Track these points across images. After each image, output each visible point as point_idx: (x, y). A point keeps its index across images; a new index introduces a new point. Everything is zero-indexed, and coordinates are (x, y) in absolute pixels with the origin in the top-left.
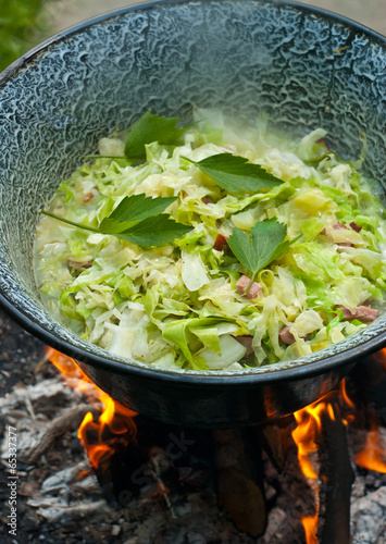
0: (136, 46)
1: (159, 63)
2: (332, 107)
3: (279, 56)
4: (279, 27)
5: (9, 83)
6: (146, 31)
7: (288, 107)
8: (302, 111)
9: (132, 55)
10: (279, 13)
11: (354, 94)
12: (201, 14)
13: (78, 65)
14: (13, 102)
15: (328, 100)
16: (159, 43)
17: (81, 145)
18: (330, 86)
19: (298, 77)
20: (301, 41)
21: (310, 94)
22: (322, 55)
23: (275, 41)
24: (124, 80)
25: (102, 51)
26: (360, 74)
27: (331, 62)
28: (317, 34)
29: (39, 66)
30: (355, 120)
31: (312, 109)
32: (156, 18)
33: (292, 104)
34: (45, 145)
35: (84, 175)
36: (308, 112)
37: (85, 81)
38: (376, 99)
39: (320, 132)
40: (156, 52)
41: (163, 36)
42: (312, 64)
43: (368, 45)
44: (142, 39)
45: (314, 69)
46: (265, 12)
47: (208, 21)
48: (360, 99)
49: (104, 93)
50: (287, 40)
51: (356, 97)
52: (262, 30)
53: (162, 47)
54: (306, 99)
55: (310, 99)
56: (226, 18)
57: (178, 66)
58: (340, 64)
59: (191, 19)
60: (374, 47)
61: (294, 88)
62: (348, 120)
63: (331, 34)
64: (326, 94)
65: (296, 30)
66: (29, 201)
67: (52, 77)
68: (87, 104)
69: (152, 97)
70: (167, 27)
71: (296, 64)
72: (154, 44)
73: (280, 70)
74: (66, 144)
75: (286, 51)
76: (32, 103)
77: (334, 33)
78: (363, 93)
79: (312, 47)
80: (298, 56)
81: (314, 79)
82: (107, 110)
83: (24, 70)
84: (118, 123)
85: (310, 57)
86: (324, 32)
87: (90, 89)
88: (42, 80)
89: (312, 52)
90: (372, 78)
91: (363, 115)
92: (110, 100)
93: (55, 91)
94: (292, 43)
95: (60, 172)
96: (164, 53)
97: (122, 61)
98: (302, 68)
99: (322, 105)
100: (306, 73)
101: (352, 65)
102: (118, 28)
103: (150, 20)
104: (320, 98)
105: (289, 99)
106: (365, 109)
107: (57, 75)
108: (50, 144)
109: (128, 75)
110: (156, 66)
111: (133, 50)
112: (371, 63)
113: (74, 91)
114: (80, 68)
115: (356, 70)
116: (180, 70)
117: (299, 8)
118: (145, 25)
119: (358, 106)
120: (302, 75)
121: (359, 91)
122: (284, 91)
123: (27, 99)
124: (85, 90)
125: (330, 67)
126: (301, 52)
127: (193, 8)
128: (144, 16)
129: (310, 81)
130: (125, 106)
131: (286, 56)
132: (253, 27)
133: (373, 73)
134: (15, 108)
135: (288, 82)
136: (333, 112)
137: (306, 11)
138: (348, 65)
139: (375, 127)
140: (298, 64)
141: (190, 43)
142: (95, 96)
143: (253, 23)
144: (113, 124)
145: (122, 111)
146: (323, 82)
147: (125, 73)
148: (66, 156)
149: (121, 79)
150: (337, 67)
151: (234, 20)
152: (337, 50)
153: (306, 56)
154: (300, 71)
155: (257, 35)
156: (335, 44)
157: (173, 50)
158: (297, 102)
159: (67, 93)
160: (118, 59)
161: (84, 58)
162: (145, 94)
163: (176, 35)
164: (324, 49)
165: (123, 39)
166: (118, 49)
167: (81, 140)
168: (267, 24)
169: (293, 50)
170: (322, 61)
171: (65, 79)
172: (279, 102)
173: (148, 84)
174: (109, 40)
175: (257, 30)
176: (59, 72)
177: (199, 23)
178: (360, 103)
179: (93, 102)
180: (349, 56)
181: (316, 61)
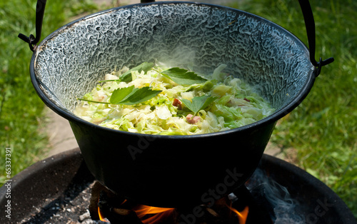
0: (125, 25)
1: (137, 35)
2: (229, 54)
3: (200, 30)
4: (199, 15)
5: (59, 35)
6: (129, 18)
7: (206, 58)
8: (213, 59)
9: (123, 30)
10: (198, 8)
11: (240, 44)
12: (158, 11)
13: (95, 31)
14: (62, 44)
15: (227, 50)
16: (136, 24)
17: (96, 75)
18: (228, 42)
19: (210, 41)
20: (211, 21)
21: (217, 49)
22: (222, 27)
23: (197, 22)
24: (119, 43)
25: (107, 26)
26: (243, 33)
27: (228, 30)
28: (219, 17)
29: (75, 30)
30: (242, 58)
31: (218, 57)
32: (135, 12)
33: (208, 56)
34: (78, 70)
35: (98, 90)
36: (217, 59)
37: (99, 41)
38: (253, 44)
39: (223, 66)
40: (135, 29)
41: (139, 21)
42: (217, 32)
43: (246, 18)
44: (128, 22)
45: (219, 34)
46: (191, 8)
47: (162, 14)
48: (244, 45)
49: (108, 48)
50: (204, 21)
51: (242, 45)
52: (190, 17)
53: (138, 26)
54: (215, 52)
55: (217, 51)
56: (172, 12)
57: (147, 37)
58: (232, 30)
59: (153, 13)
60: (249, 19)
61: (208, 47)
62: (238, 59)
63: (226, 16)
64: (225, 47)
65: (208, 16)
66: (70, 96)
67: (82, 35)
68: (99, 52)
69: (134, 54)
70: (141, 16)
71: (208, 34)
72: (134, 25)
73: (200, 38)
74: (89, 73)
75: (203, 27)
76: (72, 46)
77: (228, 15)
78: (245, 42)
79: (217, 24)
80: (210, 29)
81: (219, 40)
82: (110, 58)
83: (67, 30)
84: (116, 66)
85: (216, 29)
86: (223, 15)
87: (101, 45)
88: (76, 36)
89: (217, 26)
90: (249, 33)
91: (246, 54)
92: (111, 53)
93: (83, 43)
94: (206, 23)
95: (86, 87)
96: (139, 29)
97: (117, 32)
98: (212, 35)
99: (224, 54)
100: (215, 37)
101: (238, 29)
102: (115, 16)
103: (132, 13)
104: (223, 50)
105: (206, 54)
106: (247, 50)
107: (84, 35)
108: (81, 70)
109: (120, 40)
110: (135, 36)
111: (124, 27)
112: (248, 27)
113: (93, 45)
114: (96, 34)
115: (241, 31)
116: (148, 40)
117: (209, 5)
118: (129, 15)
119: (243, 50)
120: (212, 39)
121: (243, 41)
122: (203, 49)
123: (69, 44)
124: (98, 45)
125: (227, 32)
126: (211, 27)
127: (154, 8)
128: (129, 11)
129: (217, 41)
130: (119, 57)
131: (204, 30)
132: (186, 16)
133: (250, 31)
134: (63, 47)
135: (205, 44)
136: (230, 56)
137: (212, 7)
138: (236, 30)
139: (253, 58)
140: (210, 33)
141: (153, 25)
142: (104, 49)
143: (186, 14)
144: (113, 67)
145: (118, 60)
146: (224, 41)
147: (119, 39)
148: (89, 79)
149: (117, 42)
150: (230, 32)
151: (176, 13)
152: (230, 23)
153: (214, 28)
154: (211, 37)
155: (188, 20)
156: (229, 20)
157: (144, 29)
158: (210, 54)
159: (90, 45)
160: (115, 31)
161: (98, 29)
162: (129, 52)
163: (145, 21)
164: (223, 24)
165: (118, 21)
166: (115, 26)
167: (96, 73)
168: (193, 14)
169: (207, 26)
170: (222, 30)
171: (89, 38)
172: (201, 56)
173: (131, 47)
174: (111, 21)
175: (188, 17)
176: (85, 34)
177: (158, 15)
178: (244, 48)
179: (103, 52)
180: (237, 24)
181: (219, 30)
